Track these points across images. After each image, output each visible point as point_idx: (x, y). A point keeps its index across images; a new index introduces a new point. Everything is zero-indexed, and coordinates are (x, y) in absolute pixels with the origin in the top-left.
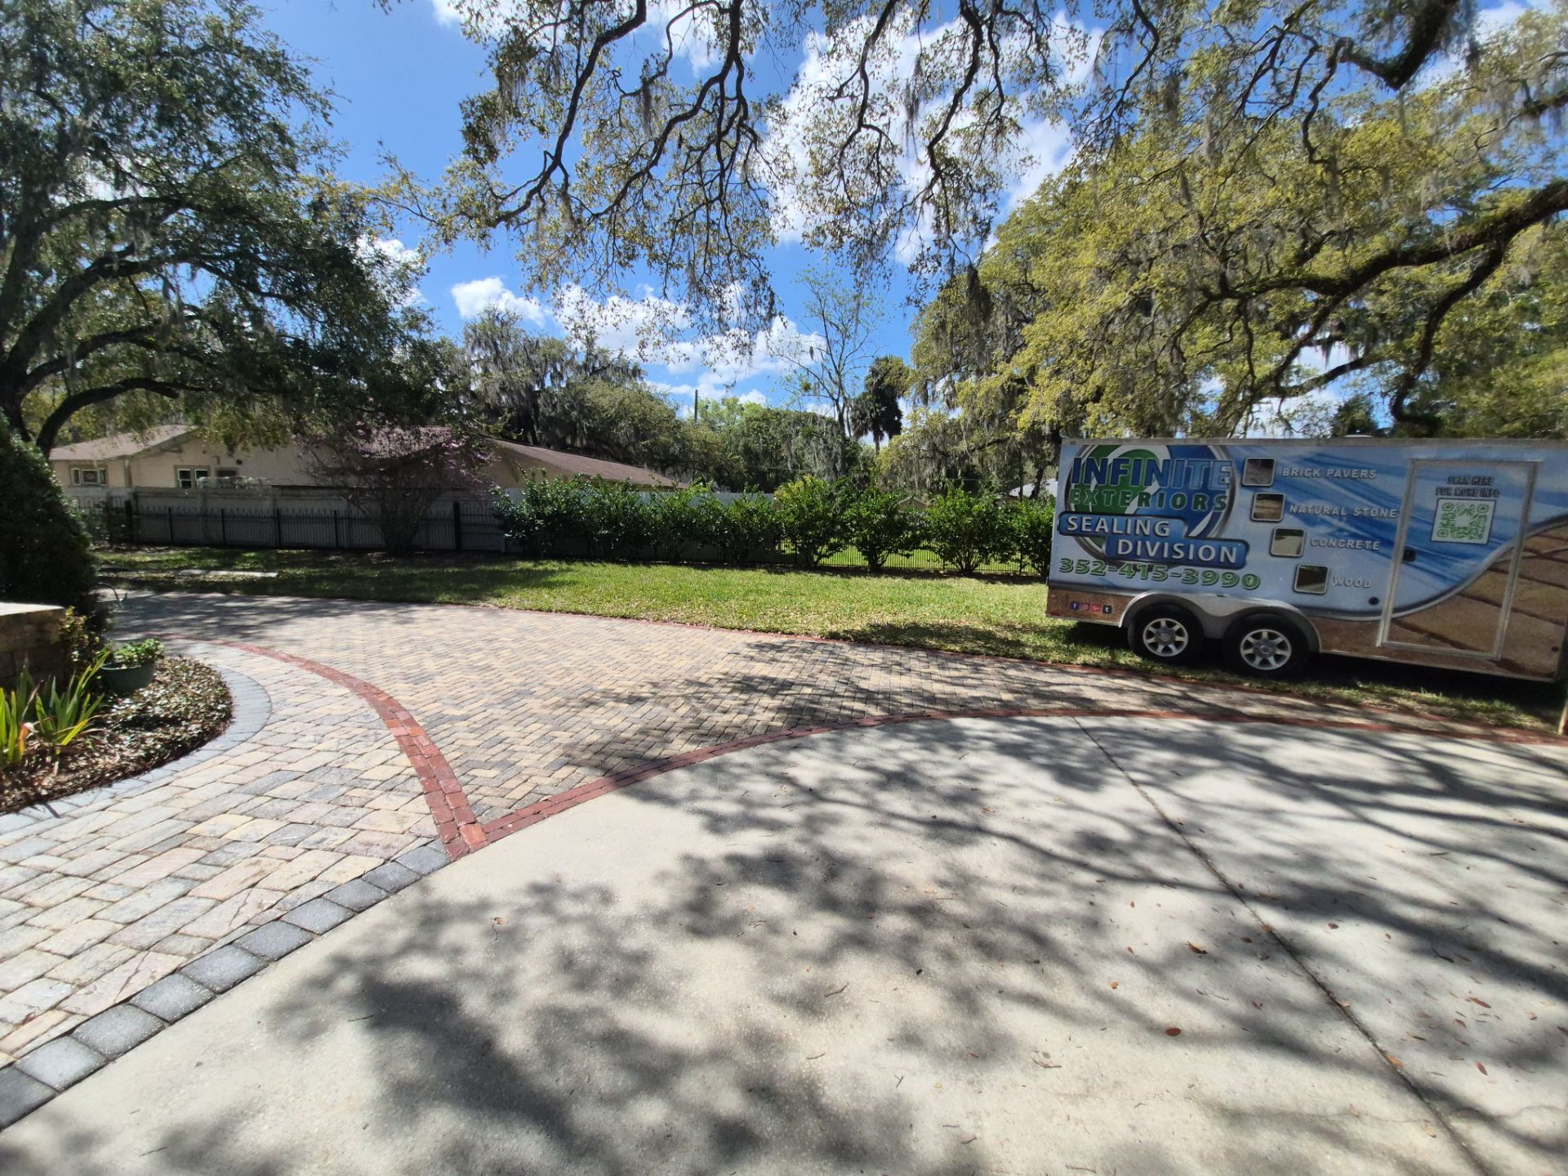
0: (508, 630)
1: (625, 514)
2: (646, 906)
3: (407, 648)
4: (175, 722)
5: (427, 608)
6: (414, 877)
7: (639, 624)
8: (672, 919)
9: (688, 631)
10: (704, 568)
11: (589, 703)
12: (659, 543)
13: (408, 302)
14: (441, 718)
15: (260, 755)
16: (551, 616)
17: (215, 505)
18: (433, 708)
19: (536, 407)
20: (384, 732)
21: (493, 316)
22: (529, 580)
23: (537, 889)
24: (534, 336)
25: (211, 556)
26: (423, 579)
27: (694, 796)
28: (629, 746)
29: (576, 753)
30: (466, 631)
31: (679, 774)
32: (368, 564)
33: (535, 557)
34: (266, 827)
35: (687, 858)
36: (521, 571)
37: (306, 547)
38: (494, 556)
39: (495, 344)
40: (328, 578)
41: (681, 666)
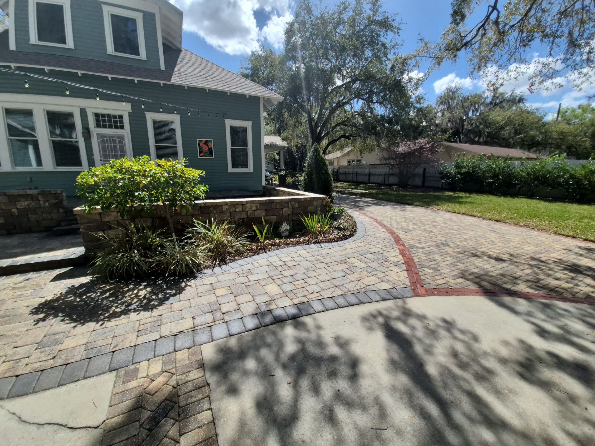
0: (440, 219)
1: (503, 172)
2: (495, 351)
3: (404, 220)
4: (345, 230)
5: (411, 207)
6: (401, 297)
7: (505, 225)
8: (509, 364)
9: (535, 233)
10: (550, 201)
11: (475, 255)
12: (522, 187)
13: (417, 93)
14: (413, 246)
15: (362, 244)
16: (460, 216)
17: (355, 170)
18: (411, 242)
19: (463, 126)
20: (395, 246)
21: (449, 90)
22: (450, 200)
23: (445, 321)
24: (466, 94)
25: (353, 185)
26: (410, 196)
27: (529, 314)
28: (493, 279)
29: (466, 274)
30: (424, 217)
31: (521, 301)
32: (393, 190)
33: (454, 190)
34: (363, 265)
35: (522, 341)
36: (447, 196)
37: (376, 183)
38: (436, 189)
39: (449, 102)
40: (381, 194)
41: (529, 249)
